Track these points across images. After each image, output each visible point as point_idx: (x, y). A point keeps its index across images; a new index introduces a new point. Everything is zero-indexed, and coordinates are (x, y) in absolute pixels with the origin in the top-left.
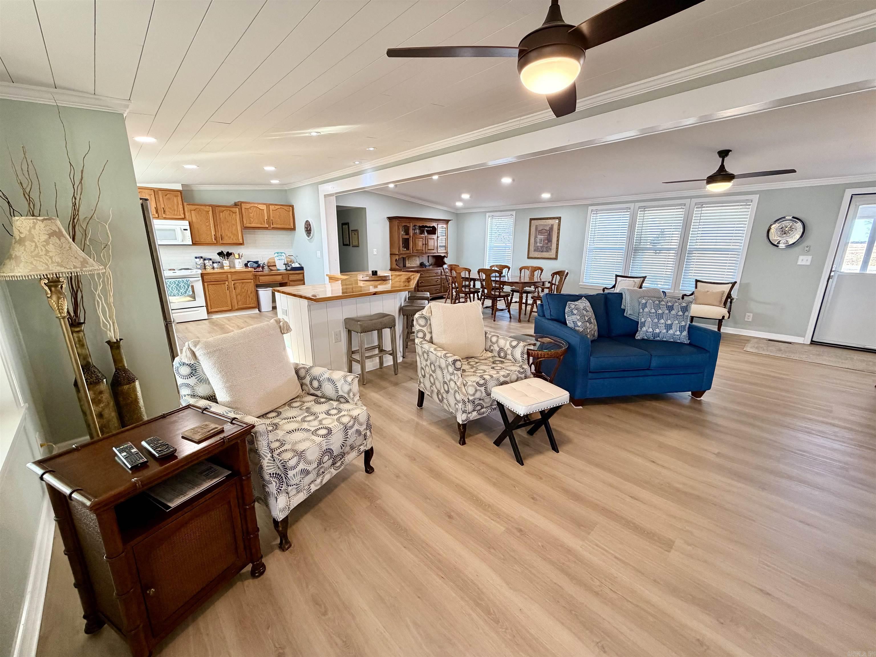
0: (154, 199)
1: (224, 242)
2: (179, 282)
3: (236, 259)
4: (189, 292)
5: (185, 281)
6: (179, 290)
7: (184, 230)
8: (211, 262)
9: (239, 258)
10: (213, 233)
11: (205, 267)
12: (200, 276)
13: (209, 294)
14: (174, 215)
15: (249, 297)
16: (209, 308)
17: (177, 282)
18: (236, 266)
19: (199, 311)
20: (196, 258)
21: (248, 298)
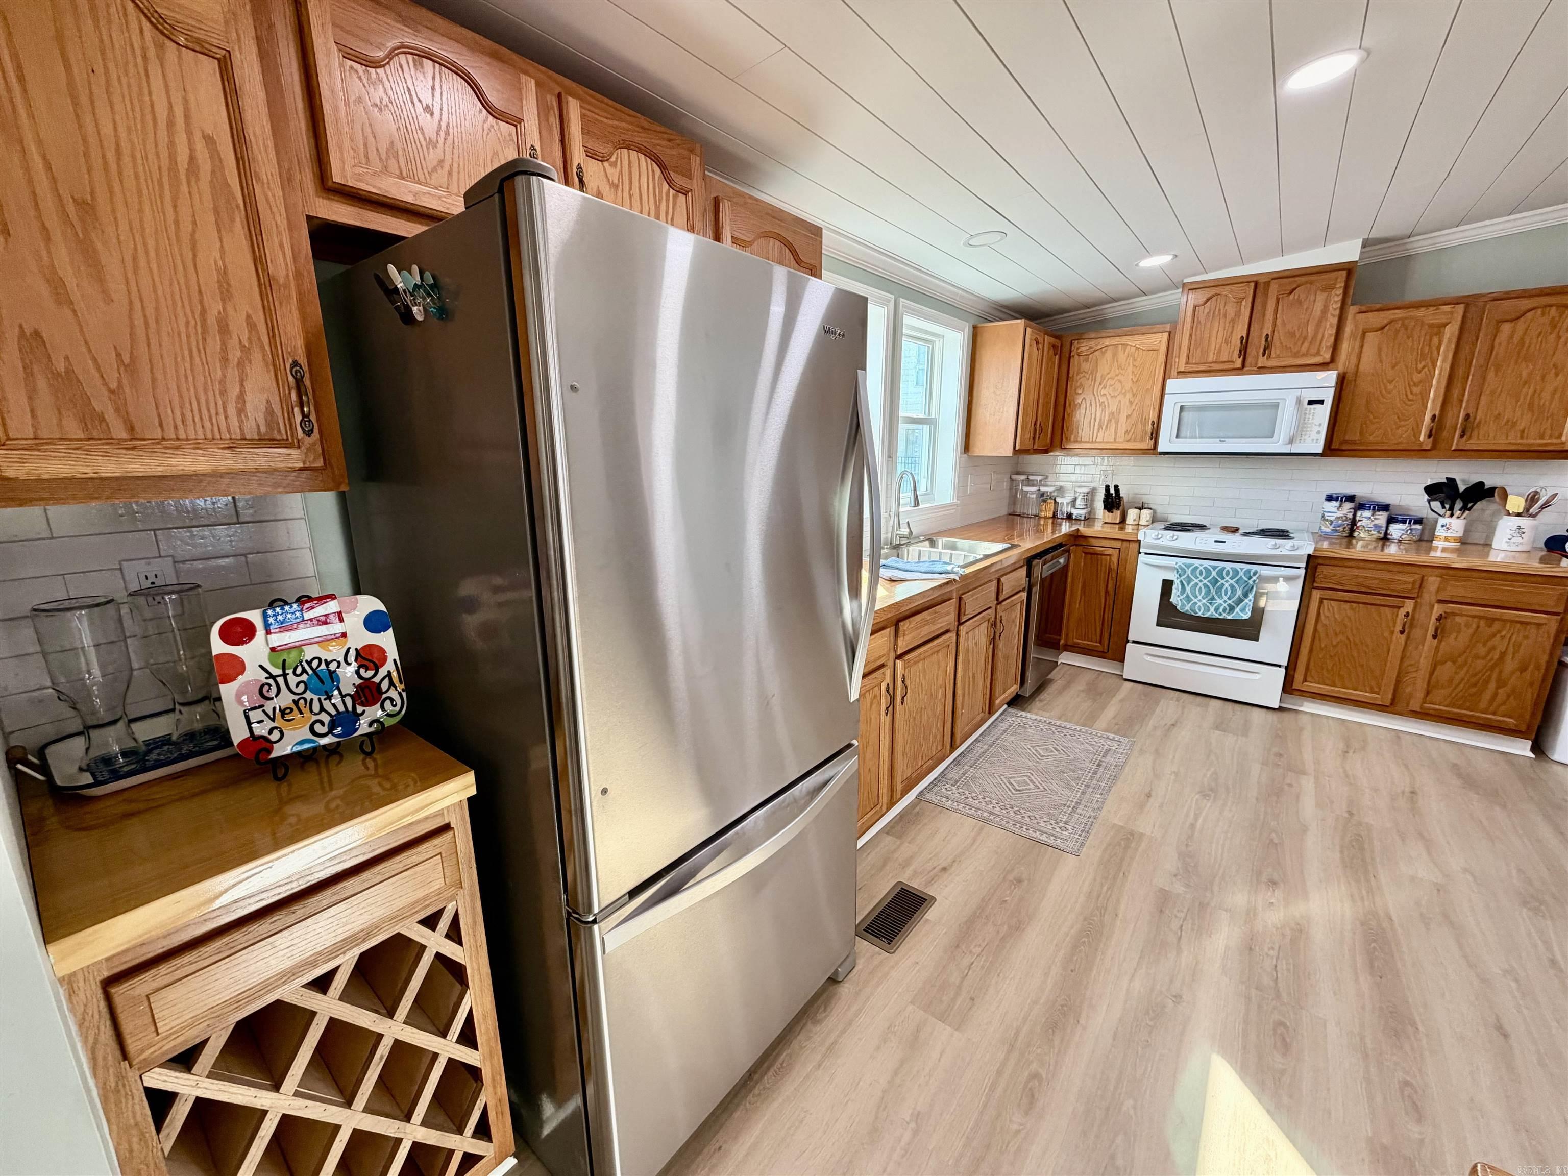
0: (1248, 314)
1: (1473, 443)
2: (1220, 573)
3: (1509, 514)
4: (1243, 610)
5: (1241, 574)
6: (1213, 598)
7: (1311, 403)
8: (1382, 517)
9: (1525, 513)
10: (1432, 408)
11: (1352, 531)
12: (1303, 565)
13: (1315, 630)
14: (1296, 355)
15: (1501, 683)
16: (1299, 676)
17: (1214, 573)
18: (1495, 545)
19: (1257, 676)
20: (1330, 498)
21: (1492, 685)
